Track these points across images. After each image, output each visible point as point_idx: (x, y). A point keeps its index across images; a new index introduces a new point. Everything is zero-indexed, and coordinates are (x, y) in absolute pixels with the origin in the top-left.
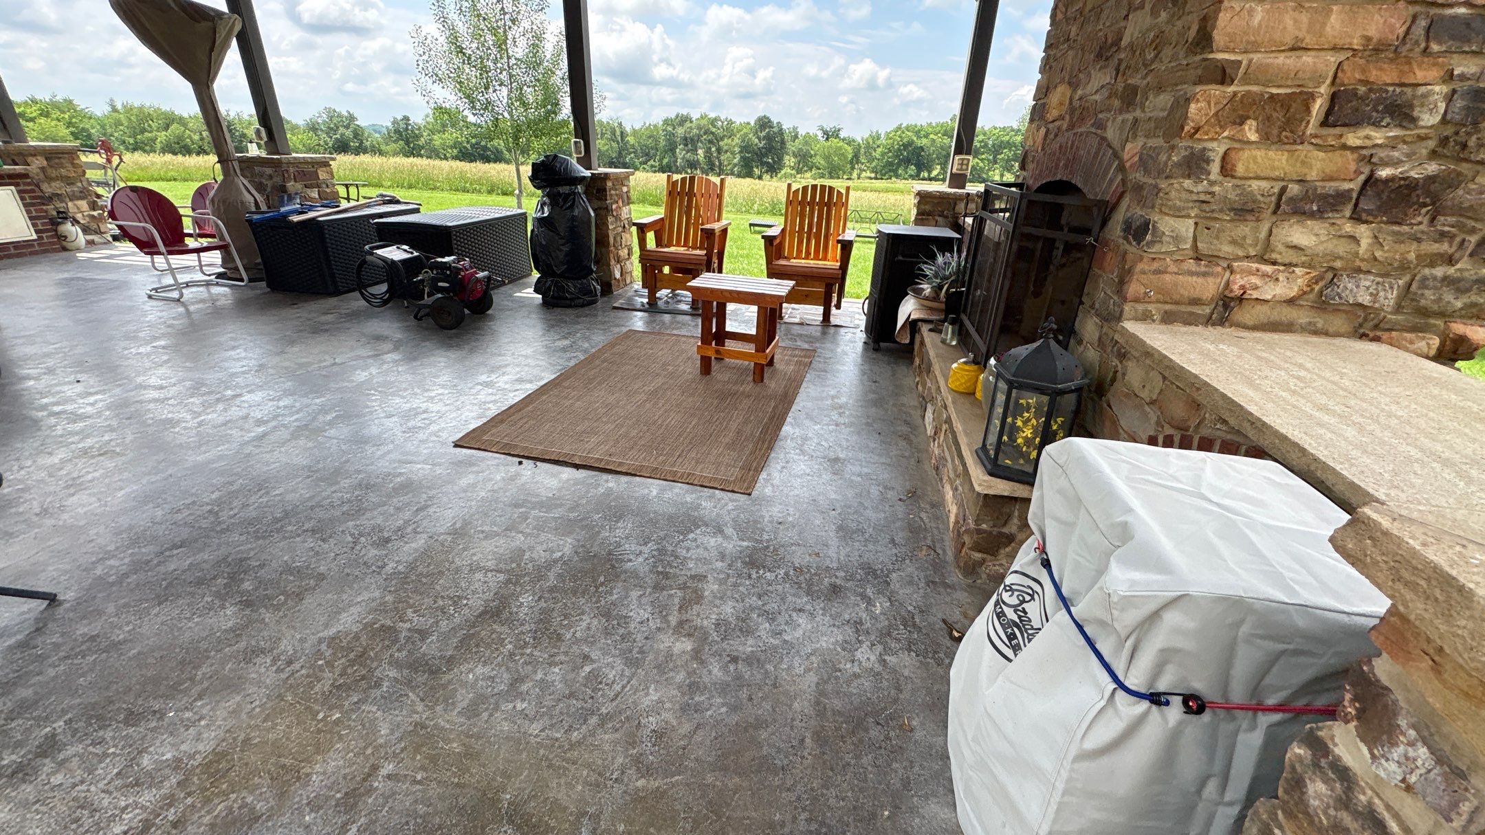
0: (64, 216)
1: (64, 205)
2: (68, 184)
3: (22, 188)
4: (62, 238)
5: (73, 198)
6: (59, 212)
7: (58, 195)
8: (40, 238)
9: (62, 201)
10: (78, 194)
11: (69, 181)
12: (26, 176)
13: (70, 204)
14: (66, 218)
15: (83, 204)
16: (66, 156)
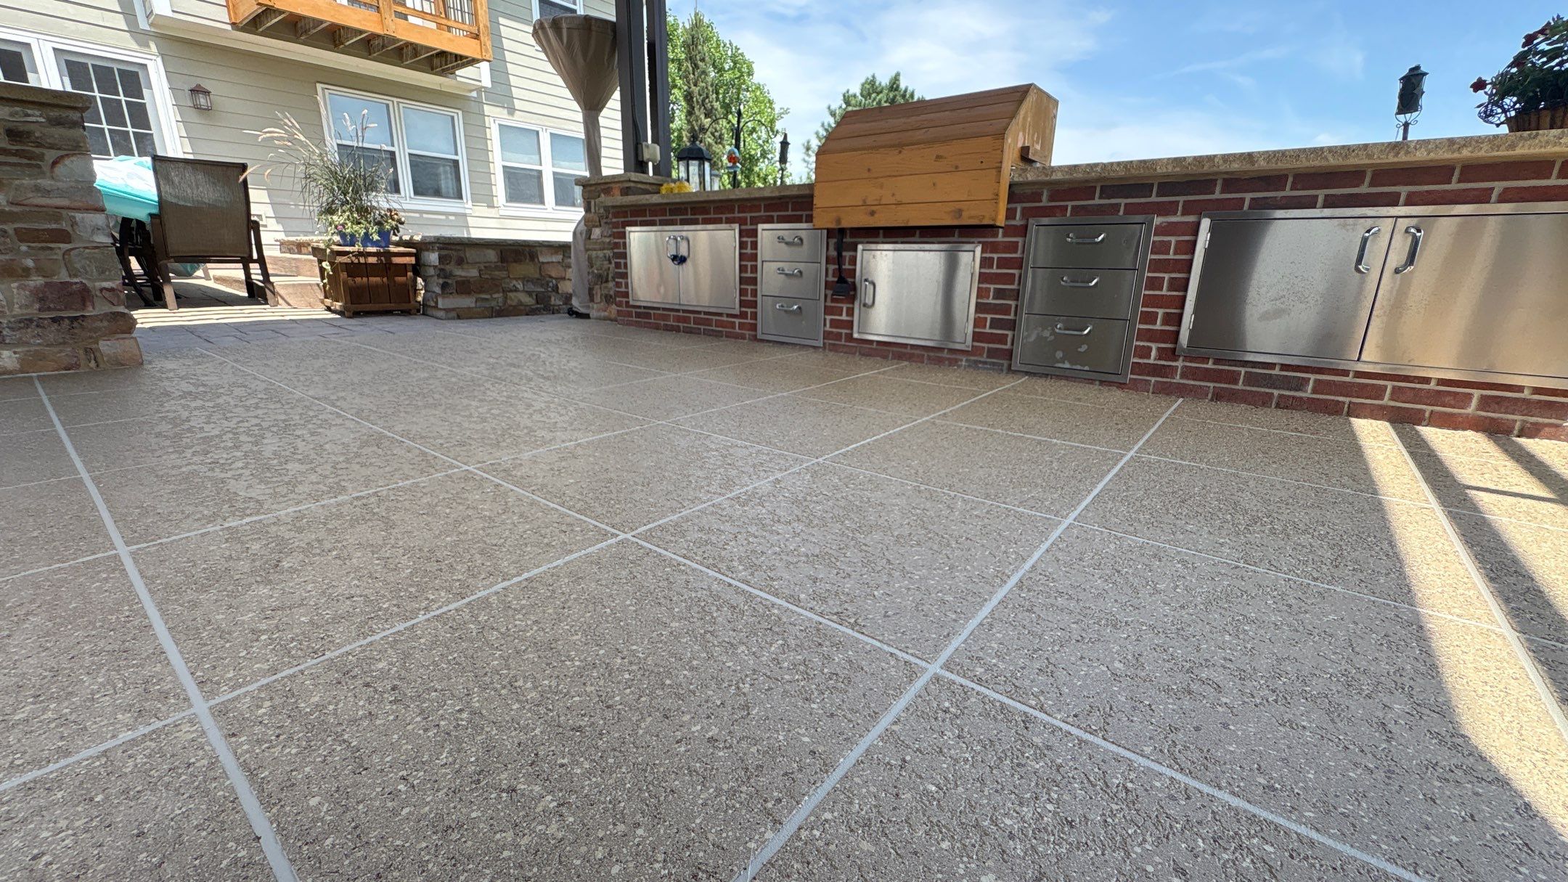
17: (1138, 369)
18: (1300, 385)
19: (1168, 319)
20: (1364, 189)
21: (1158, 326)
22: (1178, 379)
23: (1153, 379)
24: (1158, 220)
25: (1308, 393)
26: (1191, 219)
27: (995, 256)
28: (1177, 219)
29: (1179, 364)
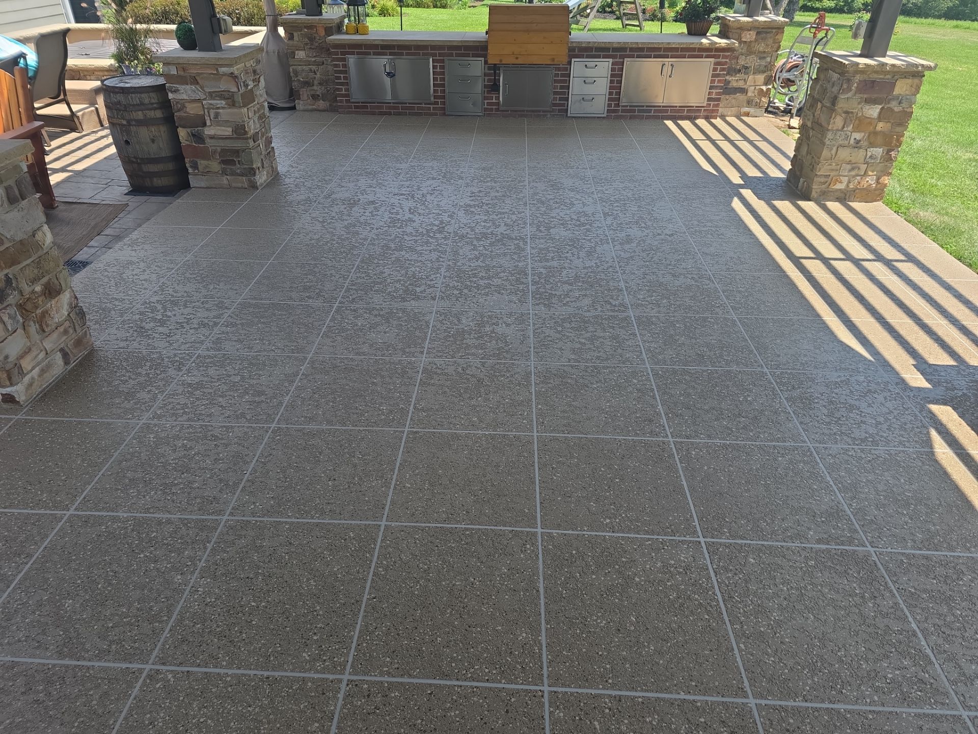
1: (746, 78)
2: (760, 58)
3: (720, 60)
5: (757, 71)
8: (709, 105)
9: (746, 74)
10: (762, 68)
12: (730, 49)
13: (751, 77)
15: (761, 77)
16: (774, 31)
17: (609, 112)
18: (650, 111)
20: (662, 53)
22: (620, 114)
23: (613, 115)
24: (612, 60)
25: (652, 114)
26: (621, 60)
27: (559, 73)
28: (618, 60)
29: (620, 108)
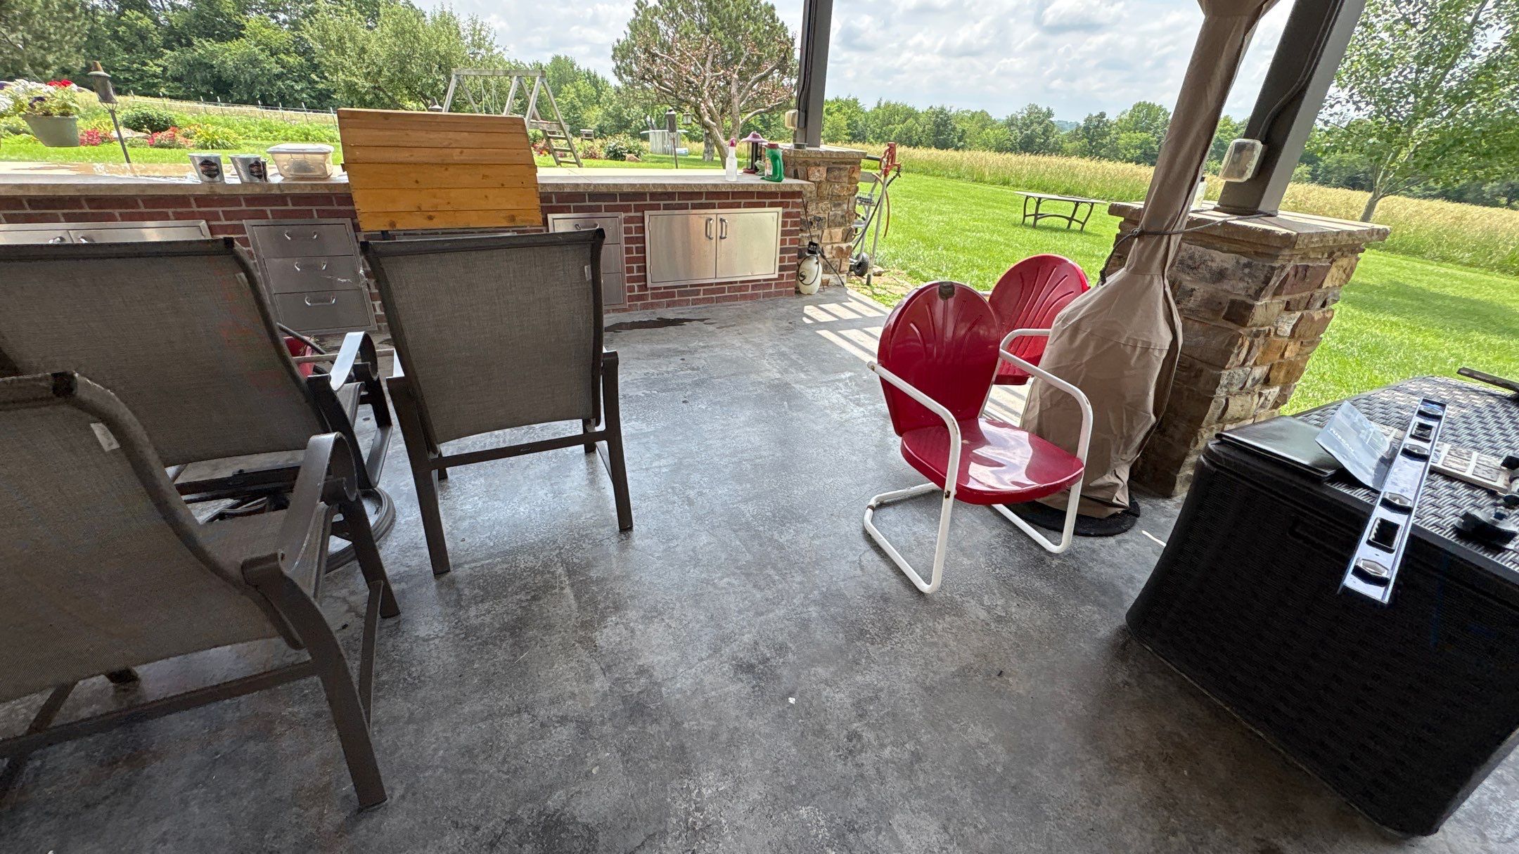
0: (813, 249)
1: (819, 232)
2: (835, 206)
3: (789, 210)
4: (800, 276)
5: (833, 223)
6: (811, 243)
7: (820, 219)
8: (781, 276)
9: (820, 228)
10: (839, 219)
11: (837, 200)
12: (798, 194)
13: (826, 232)
14: (813, 253)
15: (838, 232)
16: (848, 166)
17: (631, 298)
18: (698, 293)
19: (639, 269)
20: (704, 201)
21: (635, 274)
22: (650, 300)
23: (639, 303)
24: (623, 215)
25: (701, 296)
26: (639, 214)
28: (632, 214)
29: (649, 292)
